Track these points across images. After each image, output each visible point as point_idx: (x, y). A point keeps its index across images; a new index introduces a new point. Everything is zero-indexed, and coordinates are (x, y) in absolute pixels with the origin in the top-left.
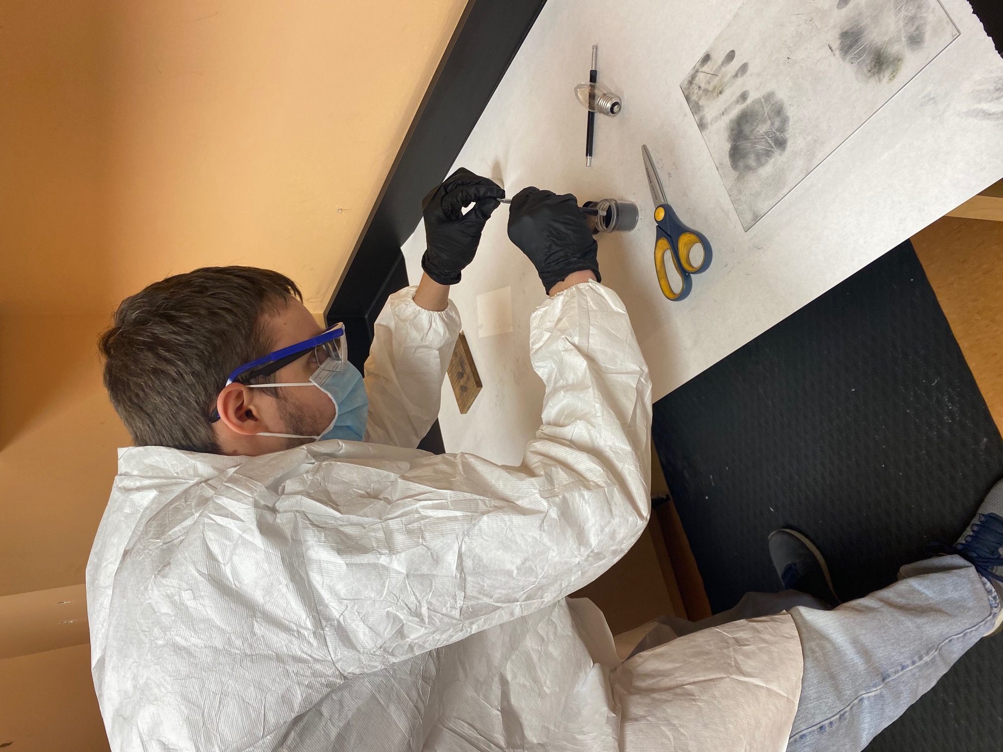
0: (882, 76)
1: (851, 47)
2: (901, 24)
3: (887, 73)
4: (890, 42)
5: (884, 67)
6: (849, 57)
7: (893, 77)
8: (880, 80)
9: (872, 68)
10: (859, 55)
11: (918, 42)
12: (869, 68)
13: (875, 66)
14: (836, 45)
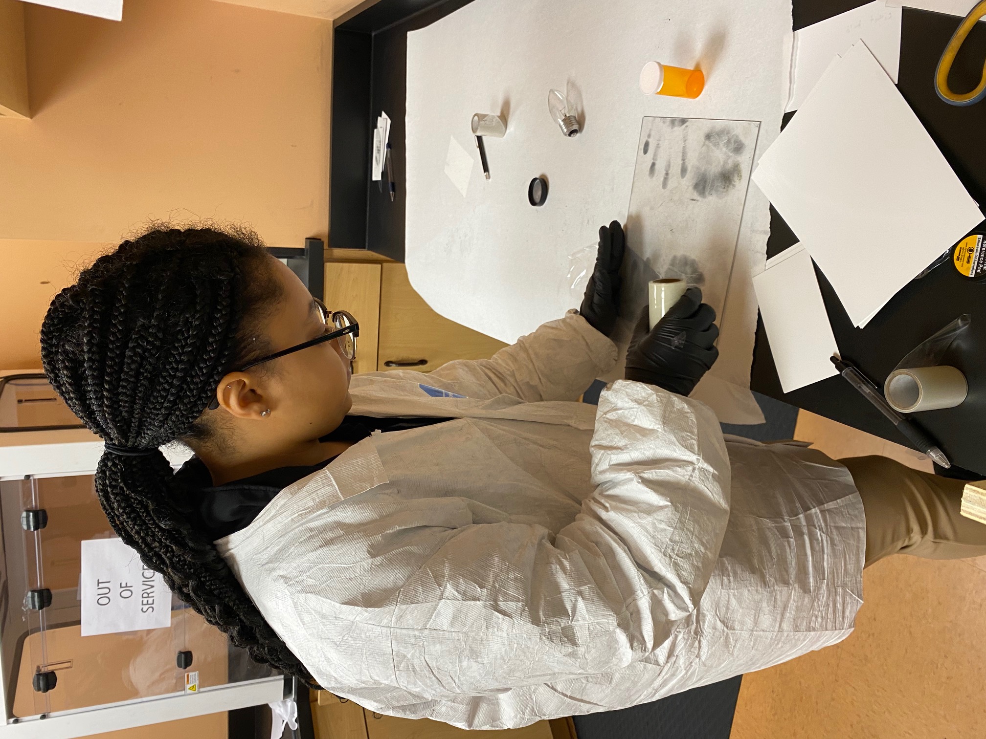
0: (733, 183)
1: (704, 188)
2: (724, 149)
3: (736, 179)
4: (726, 162)
5: (731, 178)
6: (707, 193)
7: (740, 177)
8: (734, 186)
9: (725, 186)
10: (712, 186)
11: (740, 148)
12: (723, 187)
13: (726, 183)
14: (696, 196)
